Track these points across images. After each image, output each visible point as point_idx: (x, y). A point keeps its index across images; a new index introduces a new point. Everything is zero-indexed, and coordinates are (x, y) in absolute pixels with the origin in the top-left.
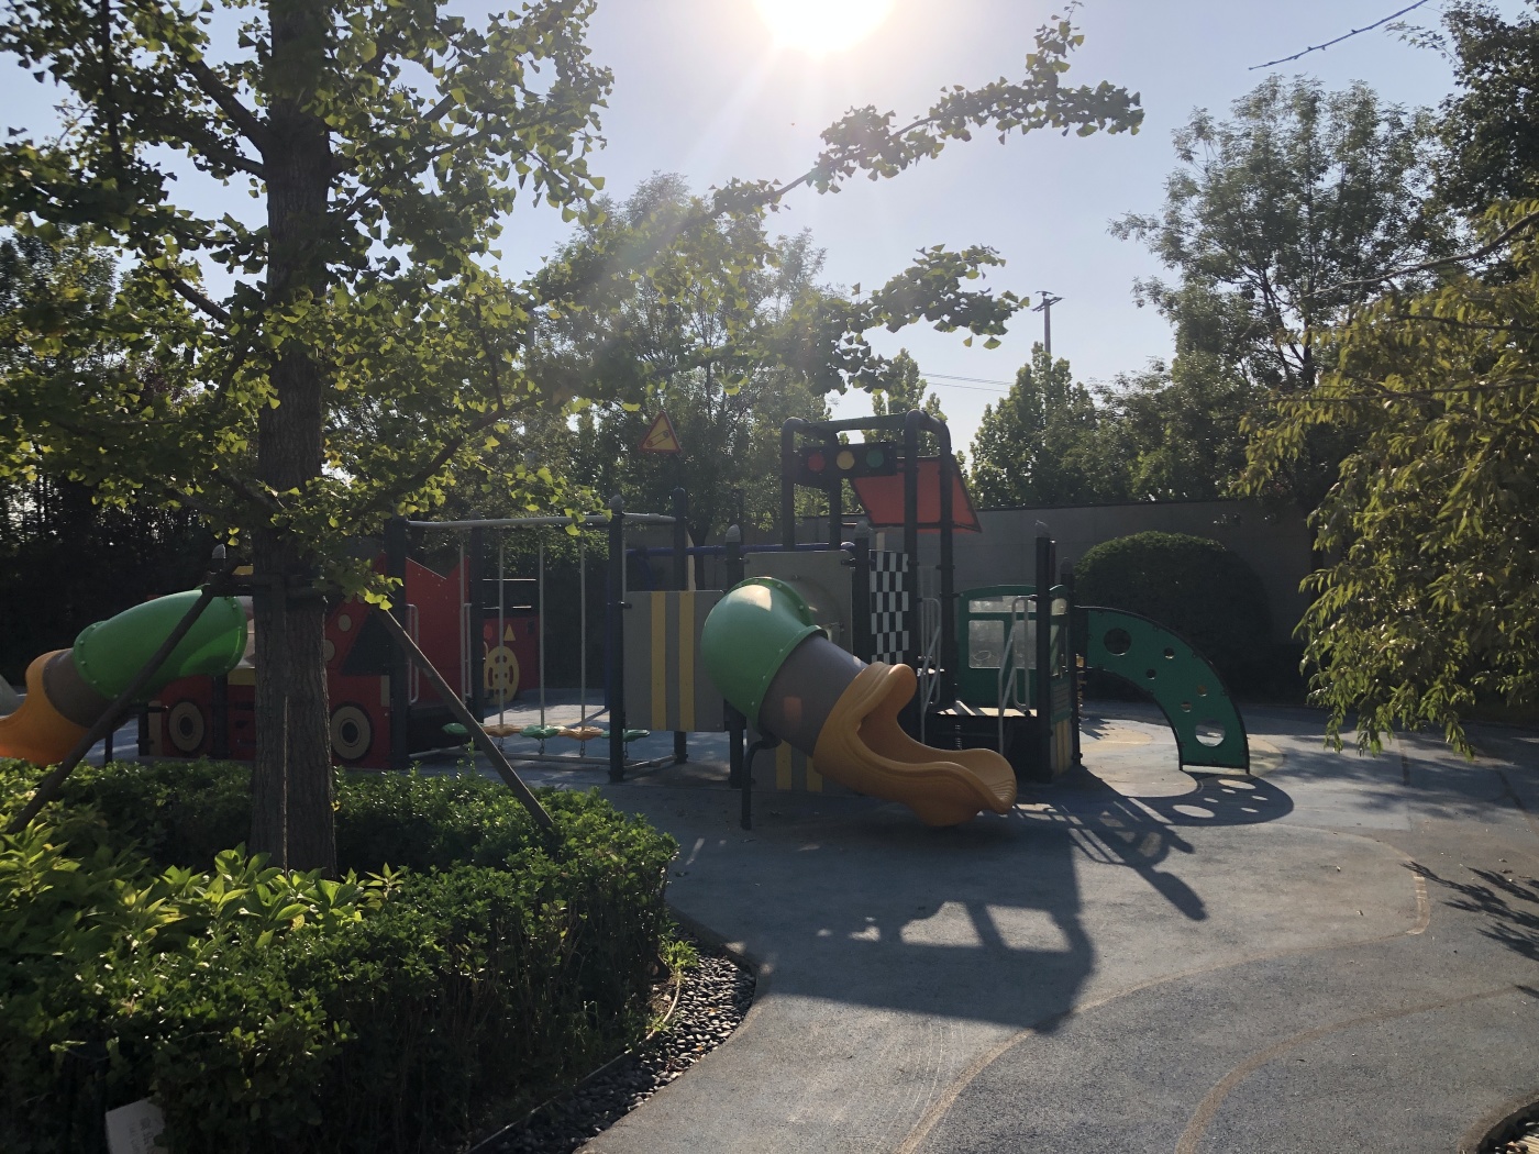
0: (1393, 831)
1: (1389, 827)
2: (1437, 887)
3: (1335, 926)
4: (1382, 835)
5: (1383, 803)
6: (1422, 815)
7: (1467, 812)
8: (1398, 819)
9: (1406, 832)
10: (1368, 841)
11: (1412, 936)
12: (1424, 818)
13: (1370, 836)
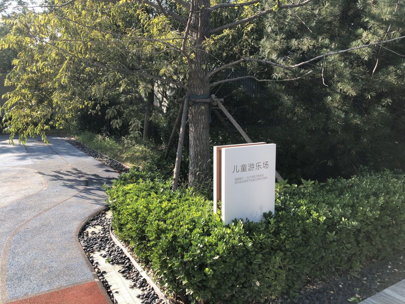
0: (29, 165)
1: (28, 164)
2: (46, 177)
3: (23, 192)
4: (27, 166)
5: (24, 158)
6: (35, 160)
7: (46, 157)
8: (29, 161)
9: (33, 165)
10: (24, 169)
11: (45, 190)
12: (36, 160)
13: (24, 167)
